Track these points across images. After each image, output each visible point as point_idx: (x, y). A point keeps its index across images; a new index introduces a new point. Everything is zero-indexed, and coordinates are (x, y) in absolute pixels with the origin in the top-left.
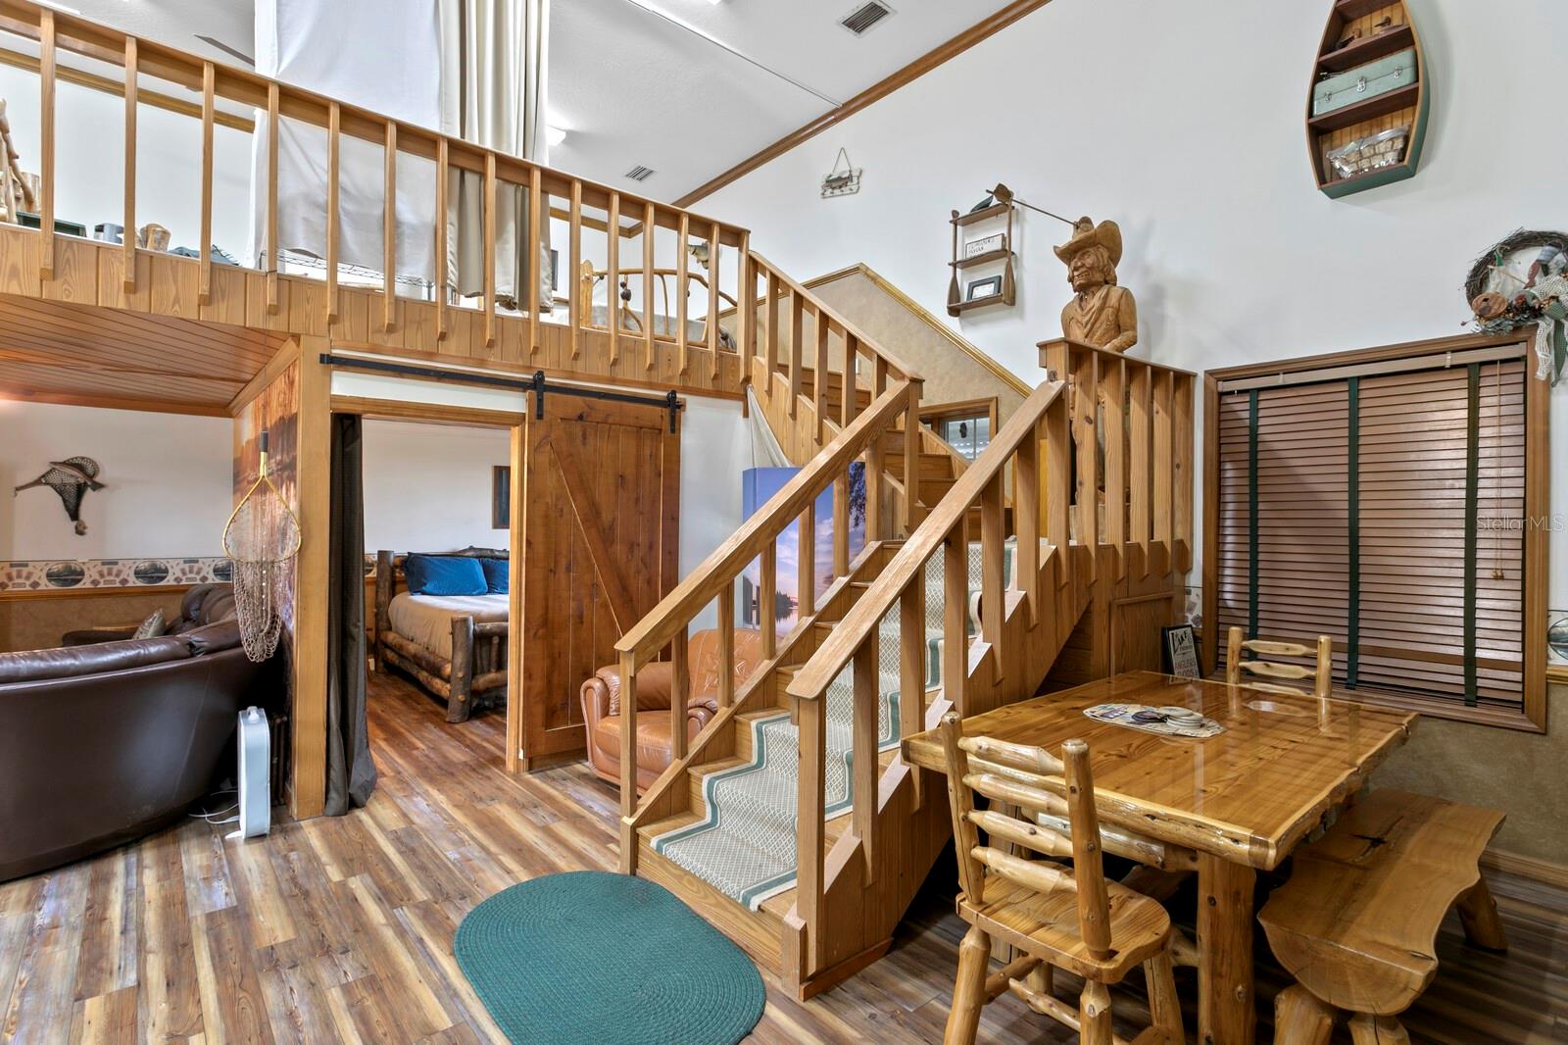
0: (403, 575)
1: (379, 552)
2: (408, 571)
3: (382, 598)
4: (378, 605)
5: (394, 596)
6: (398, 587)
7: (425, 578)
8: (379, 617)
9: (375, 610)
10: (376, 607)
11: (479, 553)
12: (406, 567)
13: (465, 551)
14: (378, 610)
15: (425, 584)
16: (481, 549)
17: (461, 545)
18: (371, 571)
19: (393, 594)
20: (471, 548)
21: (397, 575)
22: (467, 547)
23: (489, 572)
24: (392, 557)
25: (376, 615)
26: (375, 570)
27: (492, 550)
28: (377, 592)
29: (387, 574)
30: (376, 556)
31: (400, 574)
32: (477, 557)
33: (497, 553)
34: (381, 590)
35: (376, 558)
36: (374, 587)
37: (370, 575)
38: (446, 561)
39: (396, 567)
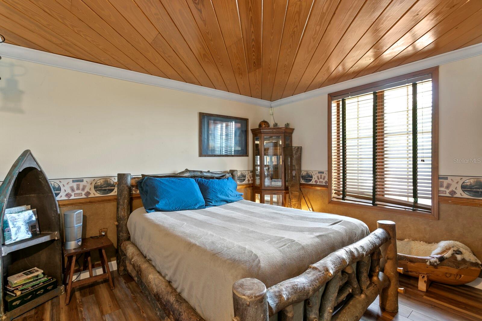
0: (138, 192)
1: (119, 175)
2: (142, 190)
3: (122, 213)
4: (118, 219)
5: (131, 212)
6: (135, 202)
7: (157, 197)
8: (120, 229)
9: (116, 223)
10: (117, 221)
11: (192, 174)
12: (141, 187)
13: (183, 172)
14: (119, 223)
15: (158, 202)
16: (194, 171)
17: (179, 170)
18: (112, 190)
19: (131, 210)
20: (187, 171)
21: (134, 192)
22: (184, 170)
23: (204, 189)
24: (129, 179)
25: (117, 226)
26: (116, 189)
27: (201, 172)
28: (118, 208)
29: (126, 193)
30: (116, 178)
31: (136, 192)
32: (192, 177)
33: (205, 174)
34: (121, 207)
35: (116, 180)
36: (115, 203)
37: (113, 194)
38: (173, 181)
39: (133, 186)
